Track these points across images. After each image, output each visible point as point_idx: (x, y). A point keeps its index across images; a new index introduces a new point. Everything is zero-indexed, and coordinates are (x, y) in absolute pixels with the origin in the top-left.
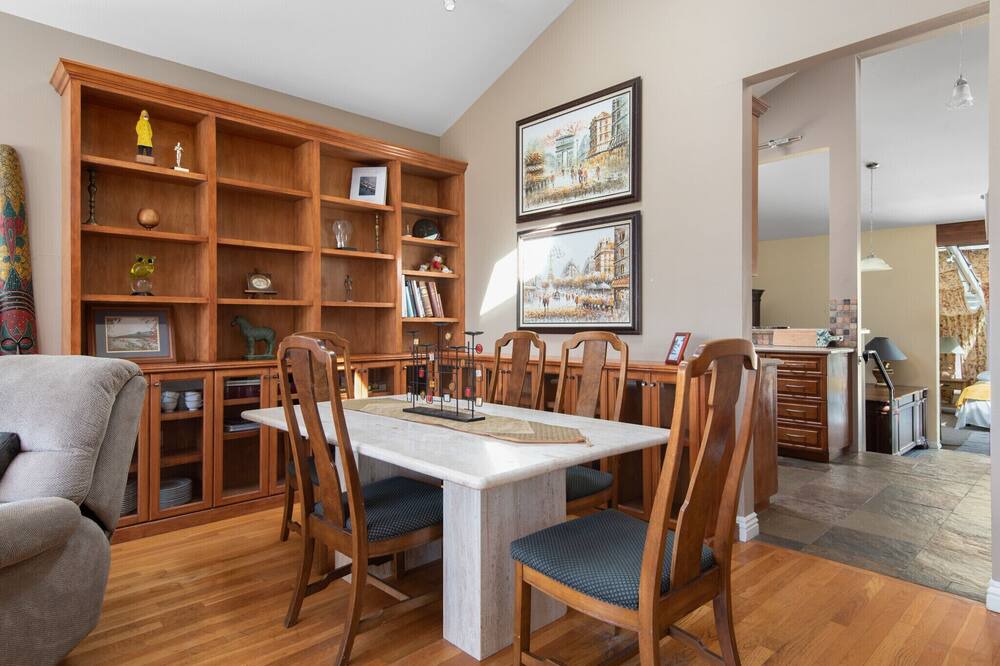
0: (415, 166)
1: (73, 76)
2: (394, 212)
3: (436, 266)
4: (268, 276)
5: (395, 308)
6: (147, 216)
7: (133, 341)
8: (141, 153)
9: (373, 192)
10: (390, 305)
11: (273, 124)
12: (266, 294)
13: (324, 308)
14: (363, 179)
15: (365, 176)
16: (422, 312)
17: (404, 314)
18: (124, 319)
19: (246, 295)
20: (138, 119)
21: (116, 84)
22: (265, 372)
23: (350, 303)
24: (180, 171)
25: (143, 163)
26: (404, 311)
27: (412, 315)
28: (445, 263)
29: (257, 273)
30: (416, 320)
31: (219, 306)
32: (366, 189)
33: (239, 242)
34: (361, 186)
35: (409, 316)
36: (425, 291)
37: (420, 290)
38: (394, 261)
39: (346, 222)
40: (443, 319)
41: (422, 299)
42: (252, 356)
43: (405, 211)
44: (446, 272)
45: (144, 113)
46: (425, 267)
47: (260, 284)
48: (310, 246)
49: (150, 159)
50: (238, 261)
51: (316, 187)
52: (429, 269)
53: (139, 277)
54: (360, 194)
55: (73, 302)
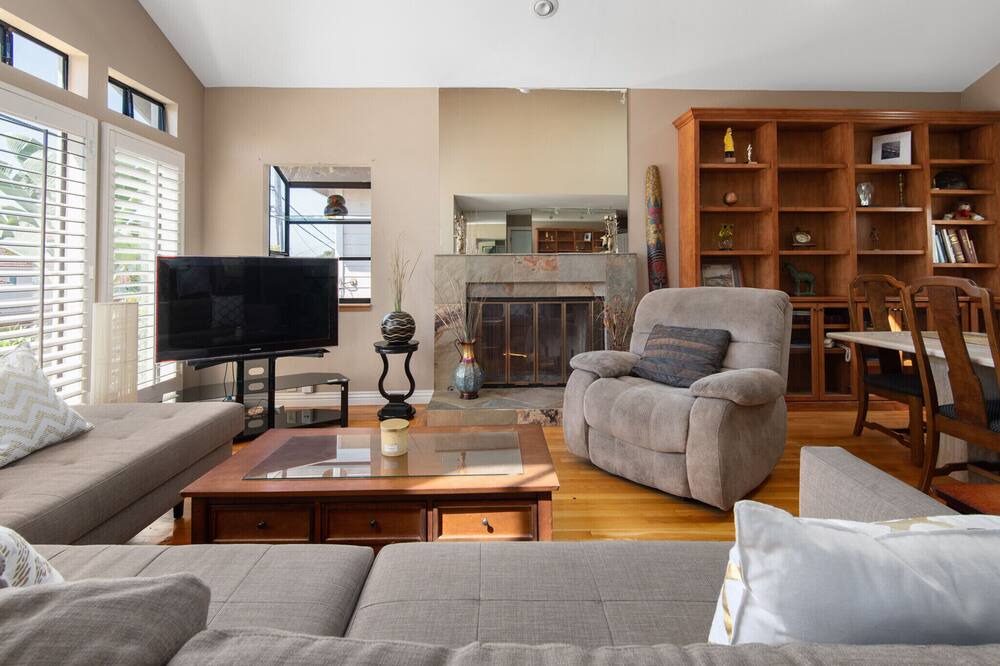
0: (943, 125)
1: (696, 117)
2: (922, 170)
3: (963, 214)
4: (808, 233)
5: (924, 255)
6: (731, 197)
7: (719, 280)
8: (727, 156)
9: (897, 155)
10: (920, 252)
11: (817, 117)
12: (807, 246)
13: (860, 257)
14: (884, 146)
15: (887, 141)
16: (953, 260)
17: (935, 260)
18: (712, 266)
19: (793, 248)
20: (725, 134)
21: (717, 116)
22: (814, 306)
23: (878, 252)
24: (752, 164)
25: (730, 163)
26: (936, 256)
27: (943, 261)
28: (974, 210)
29: (798, 231)
30: (948, 265)
31: (781, 256)
32: (890, 152)
33: (792, 209)
34: (883, 151)
35: (940, 262)
36: (954, 239)
37: (950, 238)
38: (923, 213)
39: (869, 184)
40: (977, 265)
41: (952, 246)
42: (799, 293)
43: (932, 167)
44: (978, 218)
45: (729, 129)
46: (950, 216)
47: (802, 239)
48: (845, 206)
49: (734, 160)
50: (790, 222)
51: (850, 158)
52: (954, 218)
53: (725, 238)
54: (883, 158)
55: (696, 255)
